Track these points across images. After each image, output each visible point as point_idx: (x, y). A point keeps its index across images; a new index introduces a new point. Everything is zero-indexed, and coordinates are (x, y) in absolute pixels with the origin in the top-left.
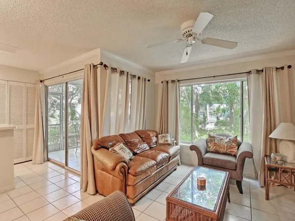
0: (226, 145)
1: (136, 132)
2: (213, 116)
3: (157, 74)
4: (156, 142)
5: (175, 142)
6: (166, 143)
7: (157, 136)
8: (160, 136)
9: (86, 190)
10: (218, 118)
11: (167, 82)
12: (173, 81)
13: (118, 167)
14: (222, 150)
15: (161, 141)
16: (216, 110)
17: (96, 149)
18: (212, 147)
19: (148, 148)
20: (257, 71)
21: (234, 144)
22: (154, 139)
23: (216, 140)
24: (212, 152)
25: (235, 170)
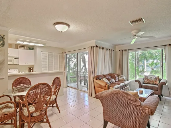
0: (153, 80)
1: (108, 74)
2: (149, 68)
3: (117, 47)
4: (118, 79)
5: (127, 79)
6: (123, 79)
7: (118, 76)
8: (119, 76)
9: (91, 96)
10: (152, 69)
11: (122, 50)
12: (125, 50)
13: (107, 86)
14: (151, 82)
15: (120, 79)
16: (151, 64)
17: (96, 79)
18: (146, 81)
19: (115, 81)
20: (169, 45)
21: (157, 79)
22: (117, 78)
23: (148, 78)
24: (146, 83)
25: (158, 90)
